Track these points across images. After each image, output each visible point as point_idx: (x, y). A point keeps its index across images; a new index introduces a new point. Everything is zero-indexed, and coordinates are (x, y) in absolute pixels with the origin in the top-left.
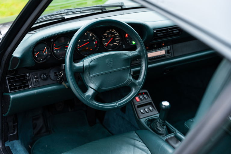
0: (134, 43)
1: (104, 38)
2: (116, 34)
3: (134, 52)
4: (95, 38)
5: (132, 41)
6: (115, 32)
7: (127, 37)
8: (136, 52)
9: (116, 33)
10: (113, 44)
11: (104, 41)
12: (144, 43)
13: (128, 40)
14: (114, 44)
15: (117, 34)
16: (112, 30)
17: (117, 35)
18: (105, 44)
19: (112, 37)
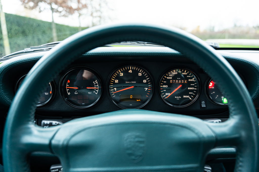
0: (225, 101)
1: (165, 84)
2: (189, 80)
3: (221, 126)
4: (147, 81)
5: (222, 97)
6: (188, 75)
7: (213, 88)
8: (226, 126)
9: (191, 78)
10: (182, 97)
11: (165, 88)
12: (254, 100)
13: (215, 95)
14: (185, 97)
15: (193, 80)
16: (184, 72)
17: (192, 82)
18: (167, 94)
19: (181, 84)
